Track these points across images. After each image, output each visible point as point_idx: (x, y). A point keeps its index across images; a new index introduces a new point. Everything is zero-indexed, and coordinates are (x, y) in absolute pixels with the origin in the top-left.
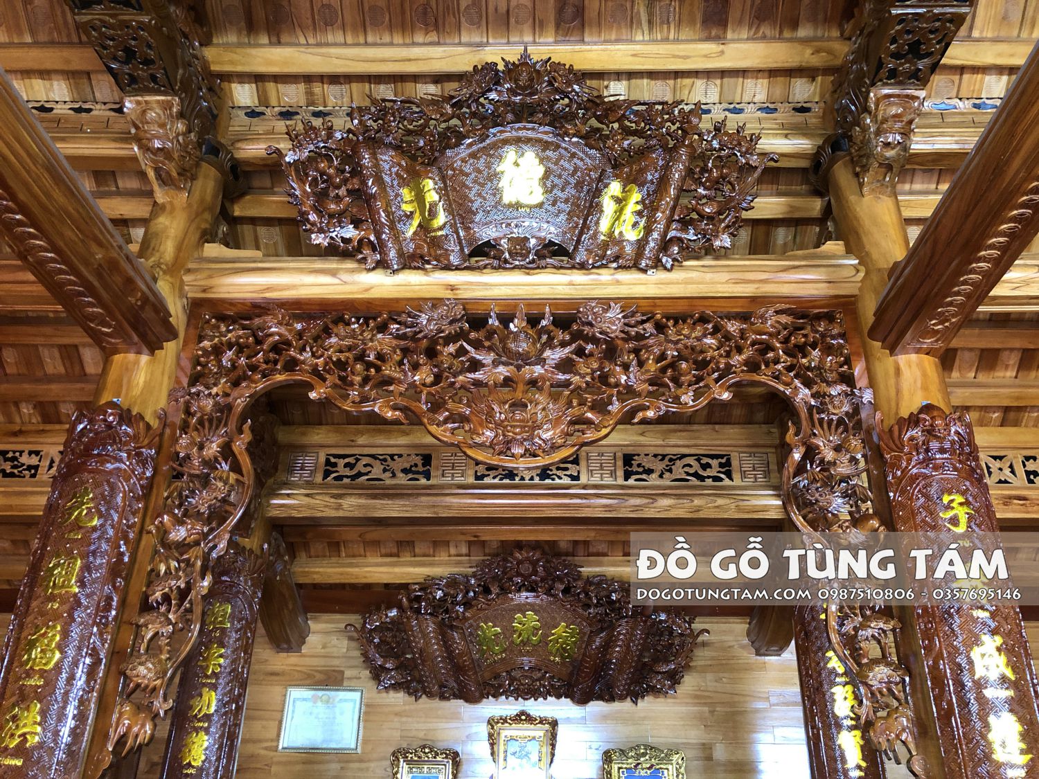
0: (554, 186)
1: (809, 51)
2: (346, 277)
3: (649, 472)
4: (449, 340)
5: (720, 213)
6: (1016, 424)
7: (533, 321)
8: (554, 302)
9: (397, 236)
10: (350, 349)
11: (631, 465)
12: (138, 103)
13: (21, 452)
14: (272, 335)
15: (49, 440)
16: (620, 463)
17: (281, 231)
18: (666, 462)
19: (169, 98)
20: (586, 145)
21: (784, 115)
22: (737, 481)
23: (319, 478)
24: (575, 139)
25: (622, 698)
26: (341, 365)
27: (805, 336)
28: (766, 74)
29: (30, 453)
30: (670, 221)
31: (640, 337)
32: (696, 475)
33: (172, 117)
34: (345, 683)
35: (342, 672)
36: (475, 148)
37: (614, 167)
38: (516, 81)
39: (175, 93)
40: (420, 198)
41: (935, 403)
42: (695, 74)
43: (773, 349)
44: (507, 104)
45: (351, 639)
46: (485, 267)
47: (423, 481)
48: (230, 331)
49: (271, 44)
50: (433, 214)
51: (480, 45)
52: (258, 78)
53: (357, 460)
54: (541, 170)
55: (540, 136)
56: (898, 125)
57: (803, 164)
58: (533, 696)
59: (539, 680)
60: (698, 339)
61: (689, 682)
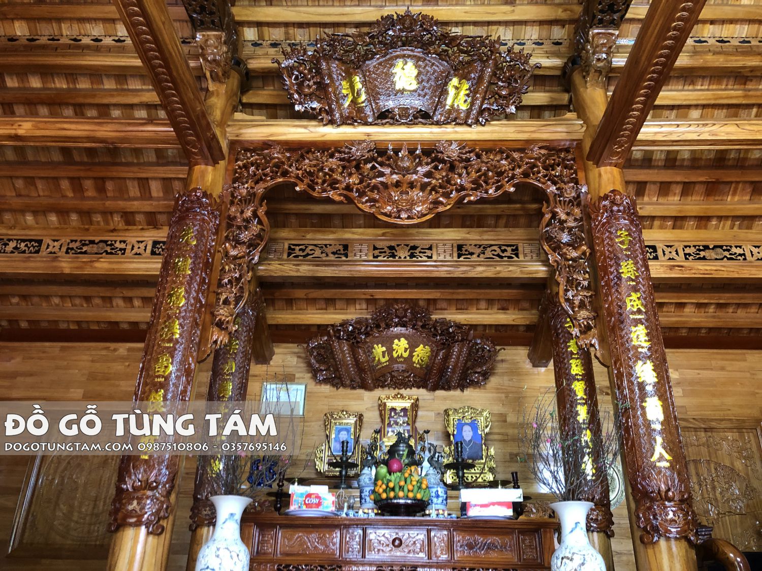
0: (422, 81)
1: (560, 10)
2: (312, 129)
3: (472, 254)
4: (367, 161)
5: (510, 95)
6: (681, 228)
7: (411, 152)
8: (423, 142)
9: (340, 106)
10: (315, 166)
11: (461, 251)
12: (203, 36)
13: (115, 241)
14: (275, 158)
15: (132, 235)
16: (455, 249)
17: (267, 112)
18: (482, 248)
19: (220, 33)
20: (440, 59)
21: (547, 46)
22: (521, 257)
23: (285, 256)
24: (434, 56)
25: (455, 388)
26: (310, 174)
27: (554, 160)
28: (538, 23)
29: (120, 242)
30: (484, 99)
31: (468, 160)
32: (498, 255)
33: (221, 42)
34: (296, 381)
35: (294, 375)
36: (381, 60)
37: (455, 70)
38: (403, 25)
39: (223, 30)
40: (352, 87)
41: (618, 189)
42: (499, 23)
43: (537, 167)
44: (399, 37)
45: (299, 357)
46: (385, 124)
47: (344, 258)
48: (252, 156)
49: (267, 5)
50: (359, 95)
51: (381, 6)
52: (259, 25)
53: (306, 247)
54: (416, 72)
55: (415, 54)
56: (605, 49)
57: (558, 73)
58: (404, 387)
59: (407, 377)
60: (498, 161)
61: (493, 381)
